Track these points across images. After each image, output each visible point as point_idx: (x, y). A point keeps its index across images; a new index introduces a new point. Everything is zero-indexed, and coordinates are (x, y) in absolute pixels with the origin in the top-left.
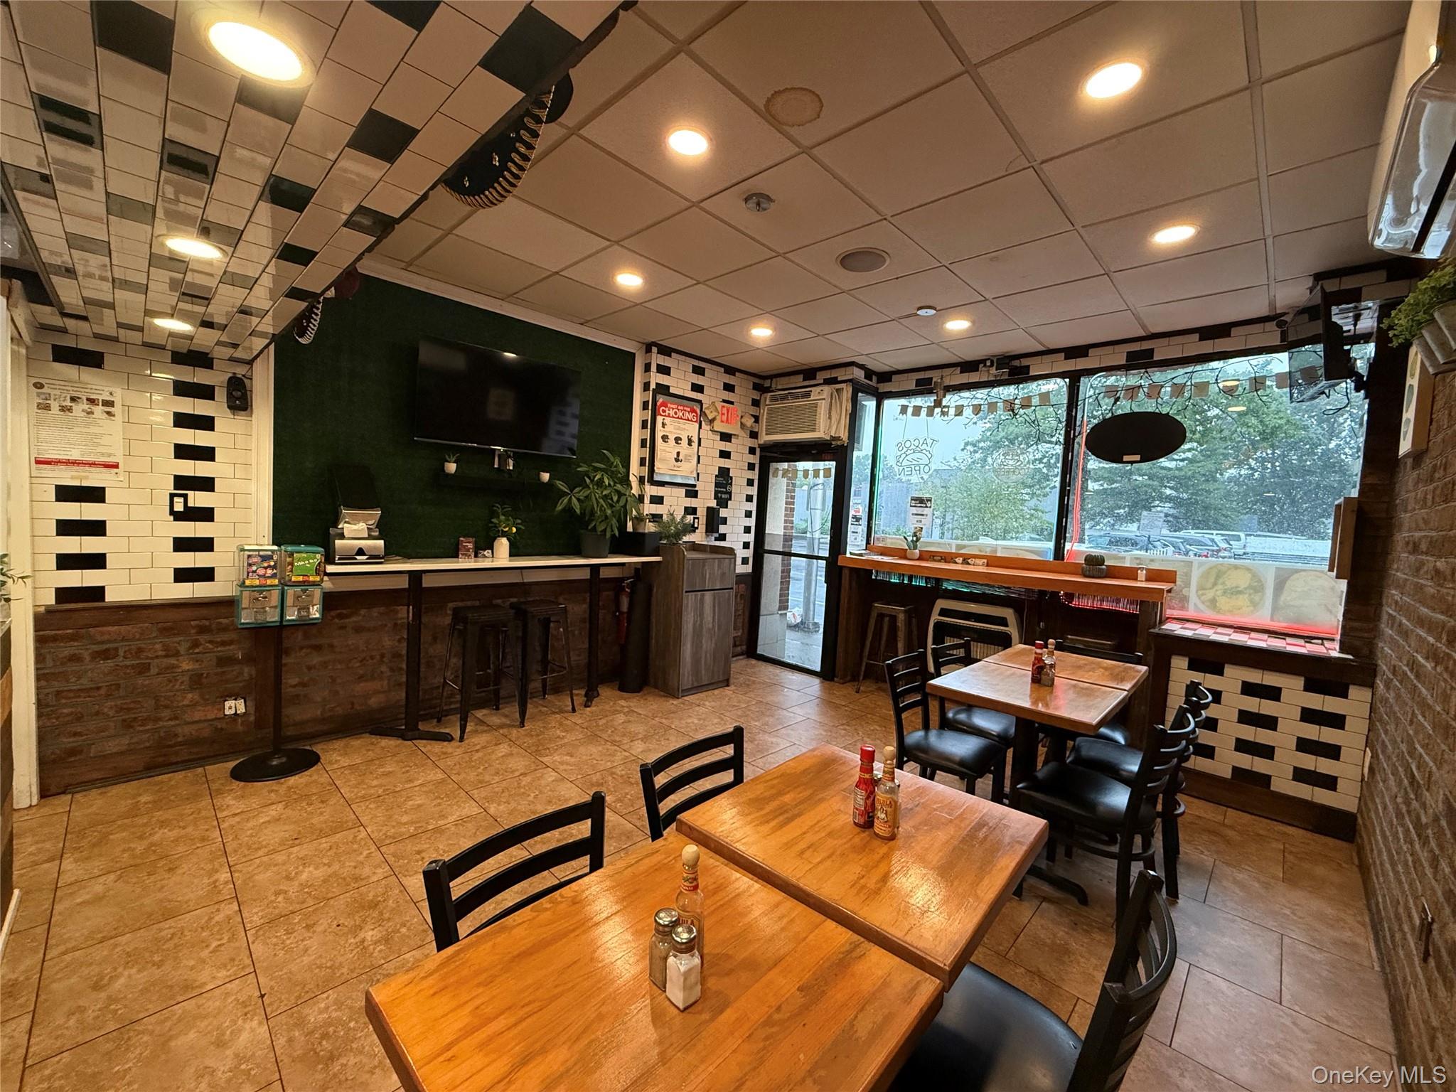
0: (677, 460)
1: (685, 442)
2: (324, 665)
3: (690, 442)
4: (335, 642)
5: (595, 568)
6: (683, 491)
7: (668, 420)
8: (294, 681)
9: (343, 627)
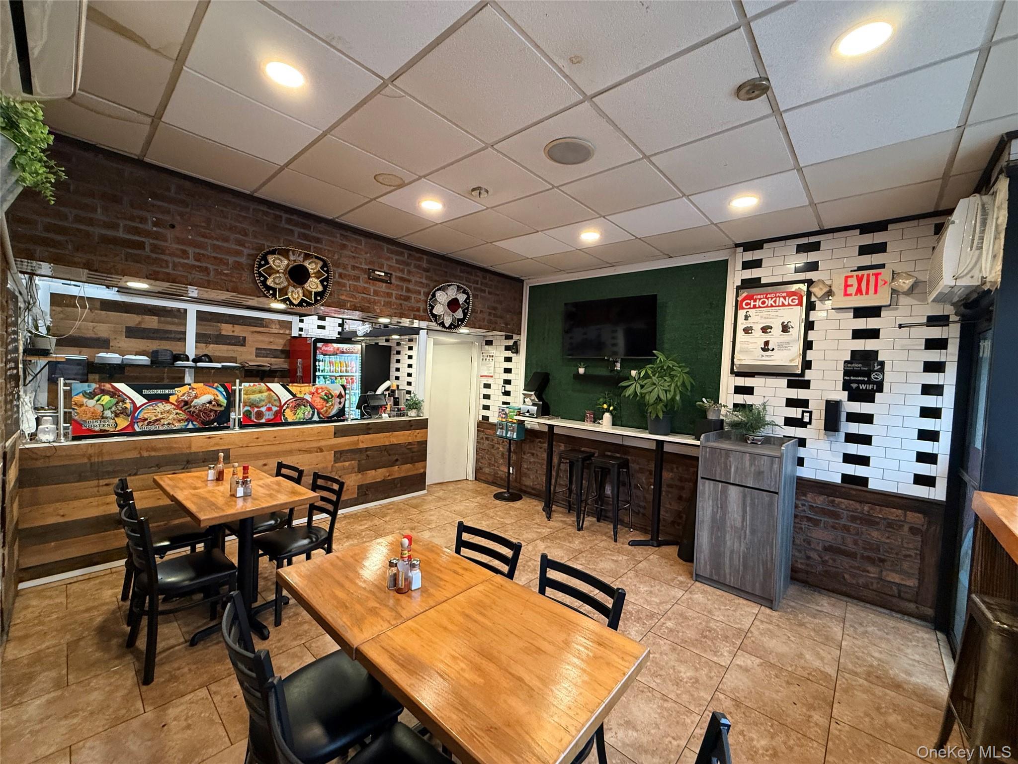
0: (765, 349)
1: (777, 330)
2: (535, 462)
3: (785, 328)
4: (539, 454)
5: (660, 443)
6: (784, 382)
7: (752, 312)
8: (526, 466)
9: (541, 448)
